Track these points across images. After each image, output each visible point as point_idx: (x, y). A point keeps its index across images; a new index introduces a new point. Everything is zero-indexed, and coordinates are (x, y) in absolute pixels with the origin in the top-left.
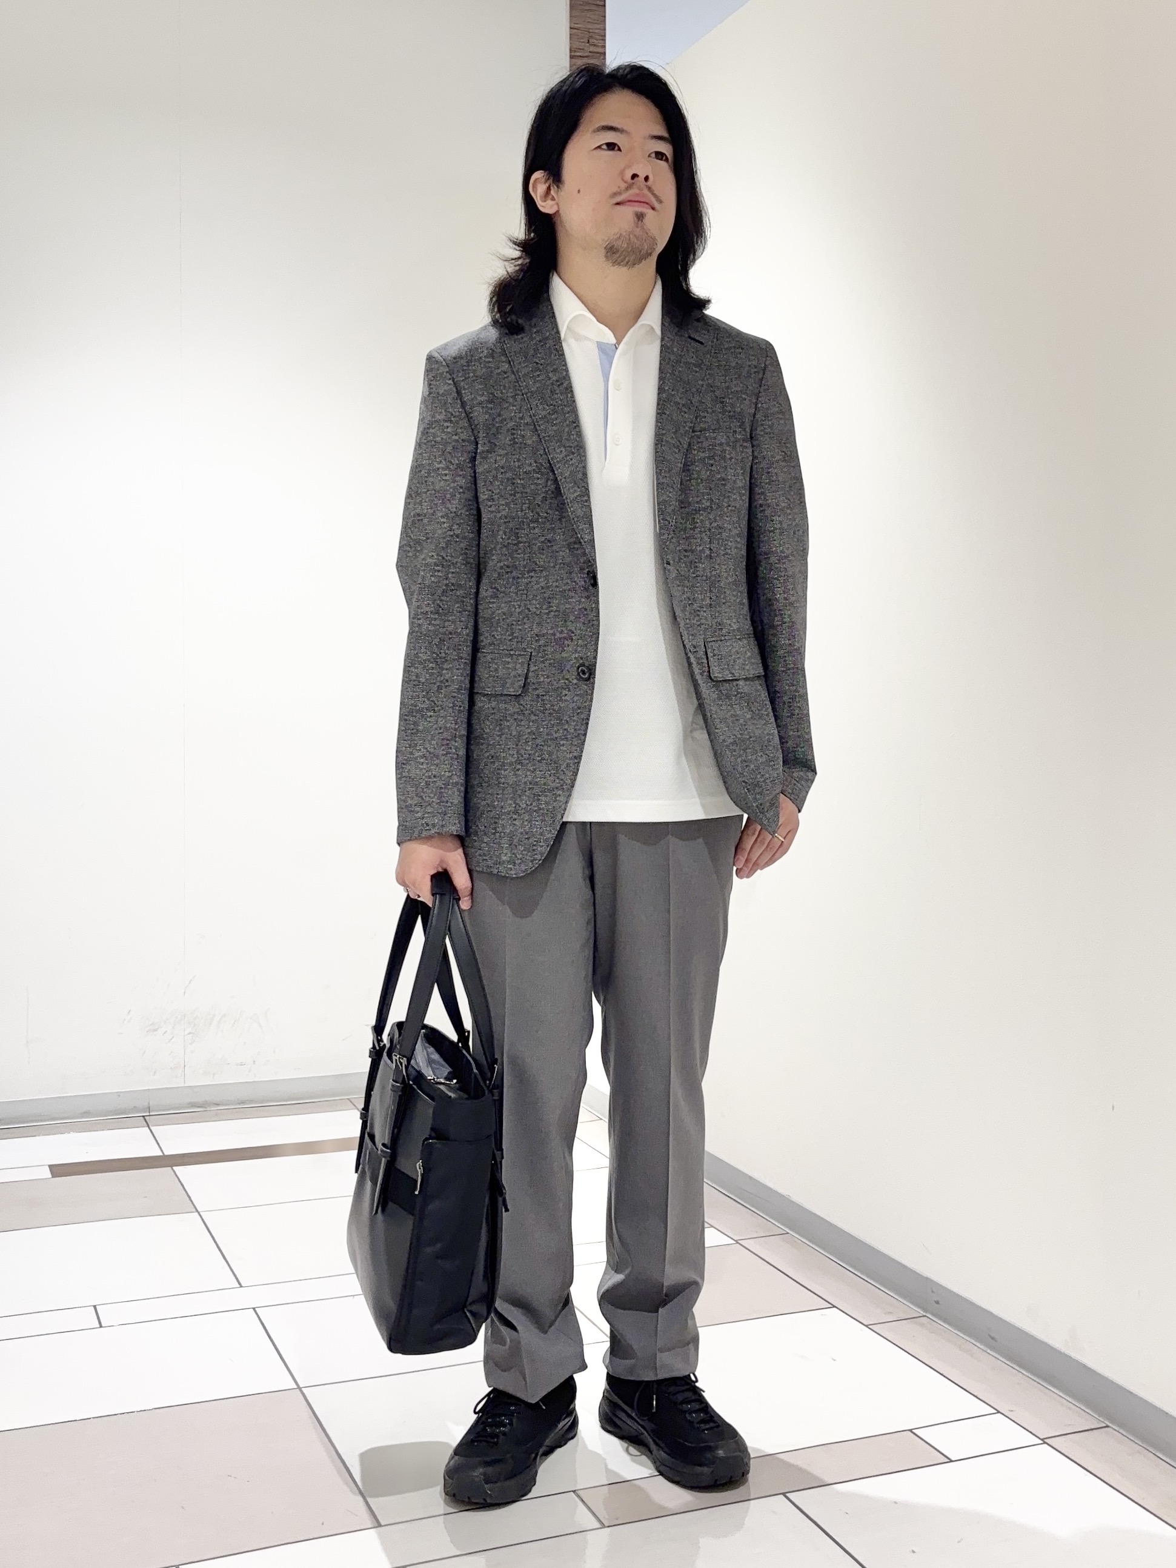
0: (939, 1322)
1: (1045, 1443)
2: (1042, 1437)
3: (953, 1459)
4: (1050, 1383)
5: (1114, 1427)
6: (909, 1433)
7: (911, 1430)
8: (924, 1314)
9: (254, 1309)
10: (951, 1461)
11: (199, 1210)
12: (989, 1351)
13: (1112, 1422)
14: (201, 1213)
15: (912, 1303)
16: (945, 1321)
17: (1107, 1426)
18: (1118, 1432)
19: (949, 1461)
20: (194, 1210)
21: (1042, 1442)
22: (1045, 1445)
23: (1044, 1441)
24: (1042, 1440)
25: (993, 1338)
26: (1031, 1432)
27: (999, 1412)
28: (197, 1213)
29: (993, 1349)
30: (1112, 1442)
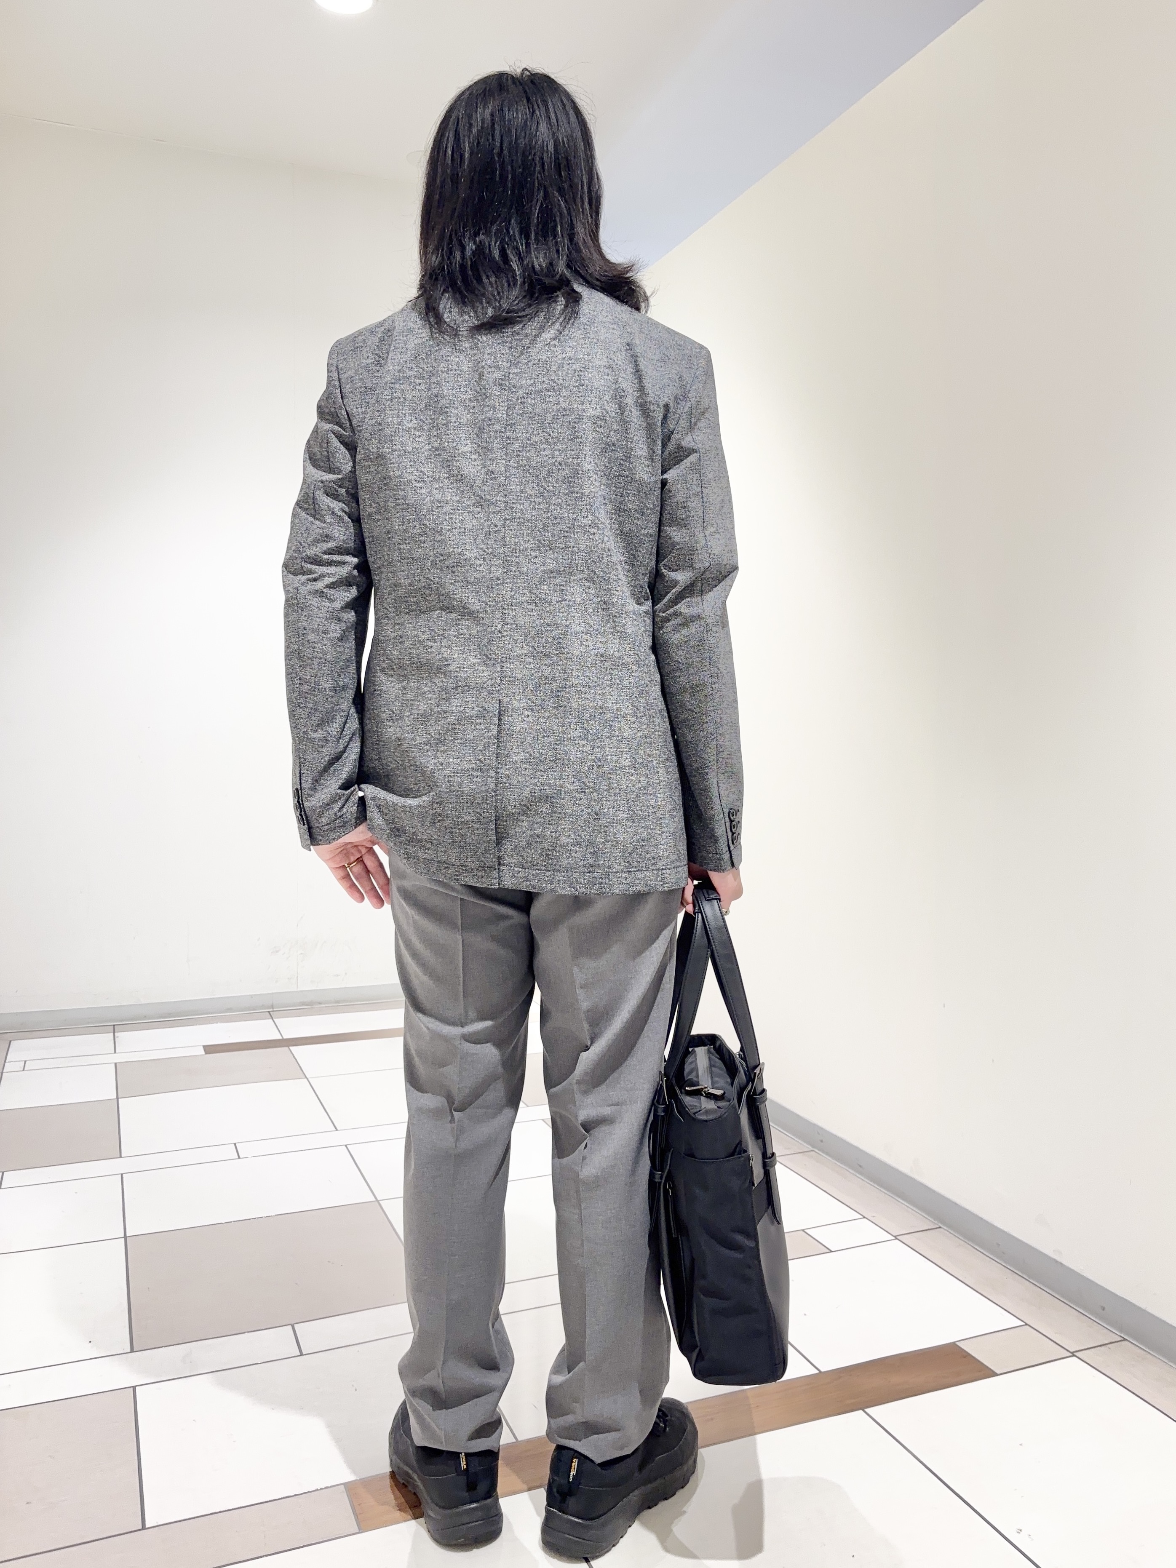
0: (824, 1155)
1: (896, 1239)
2: (894, 1235)
3: (833, 1250)
4: (899, 1197)
5: (945, 1228)
6: (802, 1232)
7: (803, 1230)
8: (813, 1149)
9: (346, 1146)
10: (831, 1251)
11: (308, 1077)
12: (858, 1175)
13: (942, 1223)
14: (310, 1079)
15: (805, 1142)
16: (827, 1154)
17: (940, 1227)
18: (948, 1231)
19: (828, 1251)
20: (304, 1077)
21: (894, 1238)
22: (897, 1241)
23: (896, 1238)
24: (895, 1236)
25: (860, 1166)
26: (887, 1232)
27: (864, 1217)
28: (306, 1079)
29: (861, 1173)
30: (944, 1240)
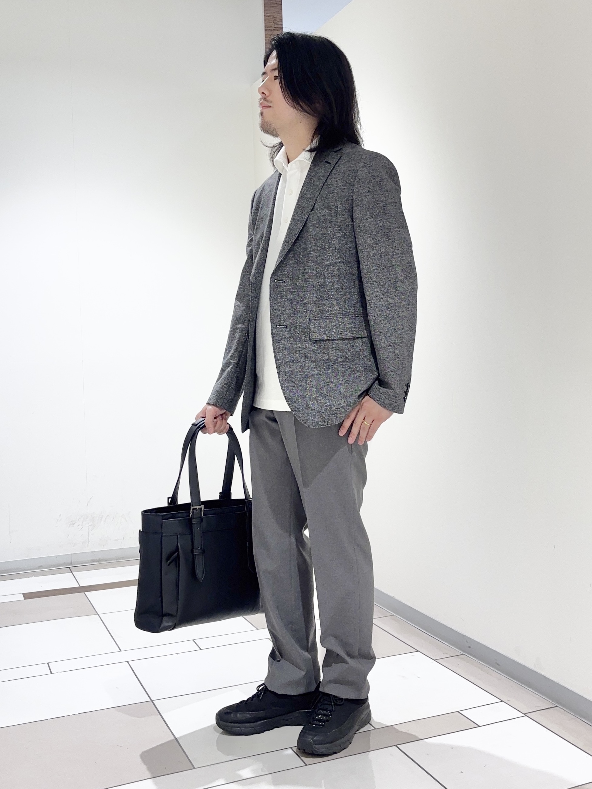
0: (471, 657)
1: (526, 716)
2: (524, 713)
3: (480, 725)
4: (526, 685)
5: (560, 707)
6: (458, 713)
7: (458, 712)
8: (463, 653)
9: (128, 662)
11: (99, 613)
12: (496, 671)
13: (558, 704)
14: (100, 615)
15: (458, 648)
16: (474, 656)
17: (557, 706)
18: (563, 709)
19: (478, 726)
20: (96, 613)
21: (524, 715)
22: (526, 717)
23: (525, 715)
25: (498, 664)
26: (519, 711)
27: (502, 701)
28: (97, 615)
29: (498, 670)
30: (559, 714)
